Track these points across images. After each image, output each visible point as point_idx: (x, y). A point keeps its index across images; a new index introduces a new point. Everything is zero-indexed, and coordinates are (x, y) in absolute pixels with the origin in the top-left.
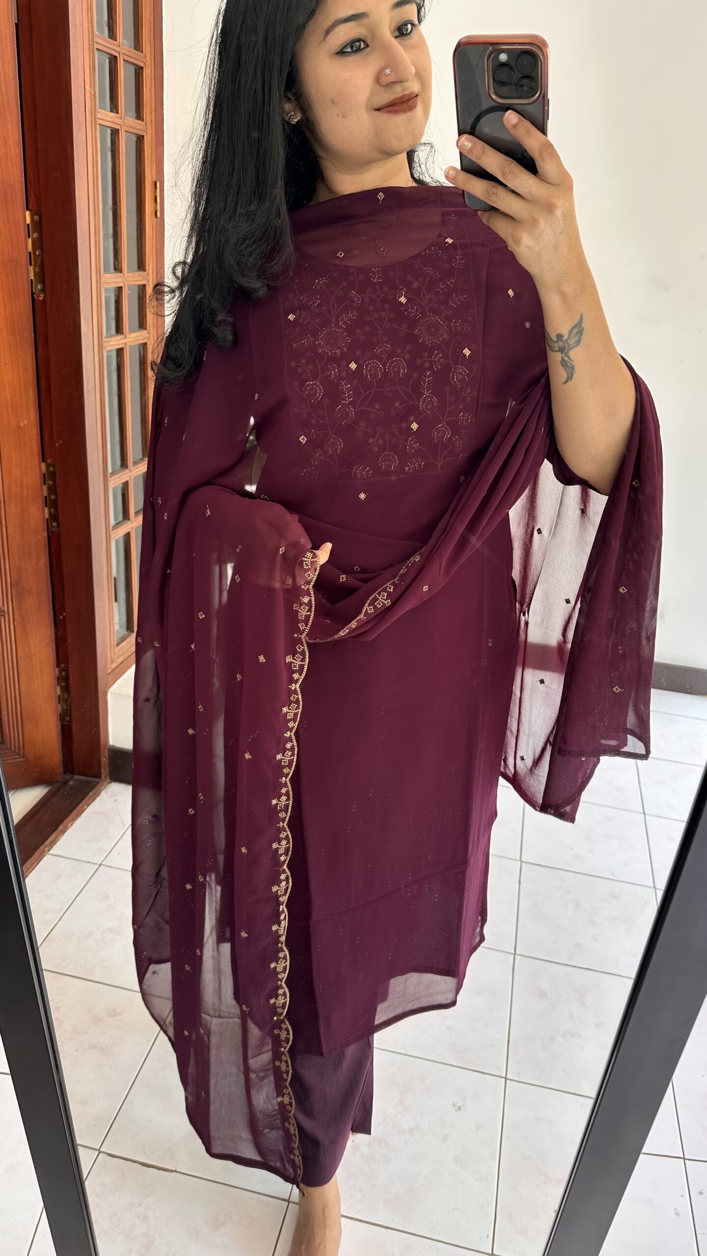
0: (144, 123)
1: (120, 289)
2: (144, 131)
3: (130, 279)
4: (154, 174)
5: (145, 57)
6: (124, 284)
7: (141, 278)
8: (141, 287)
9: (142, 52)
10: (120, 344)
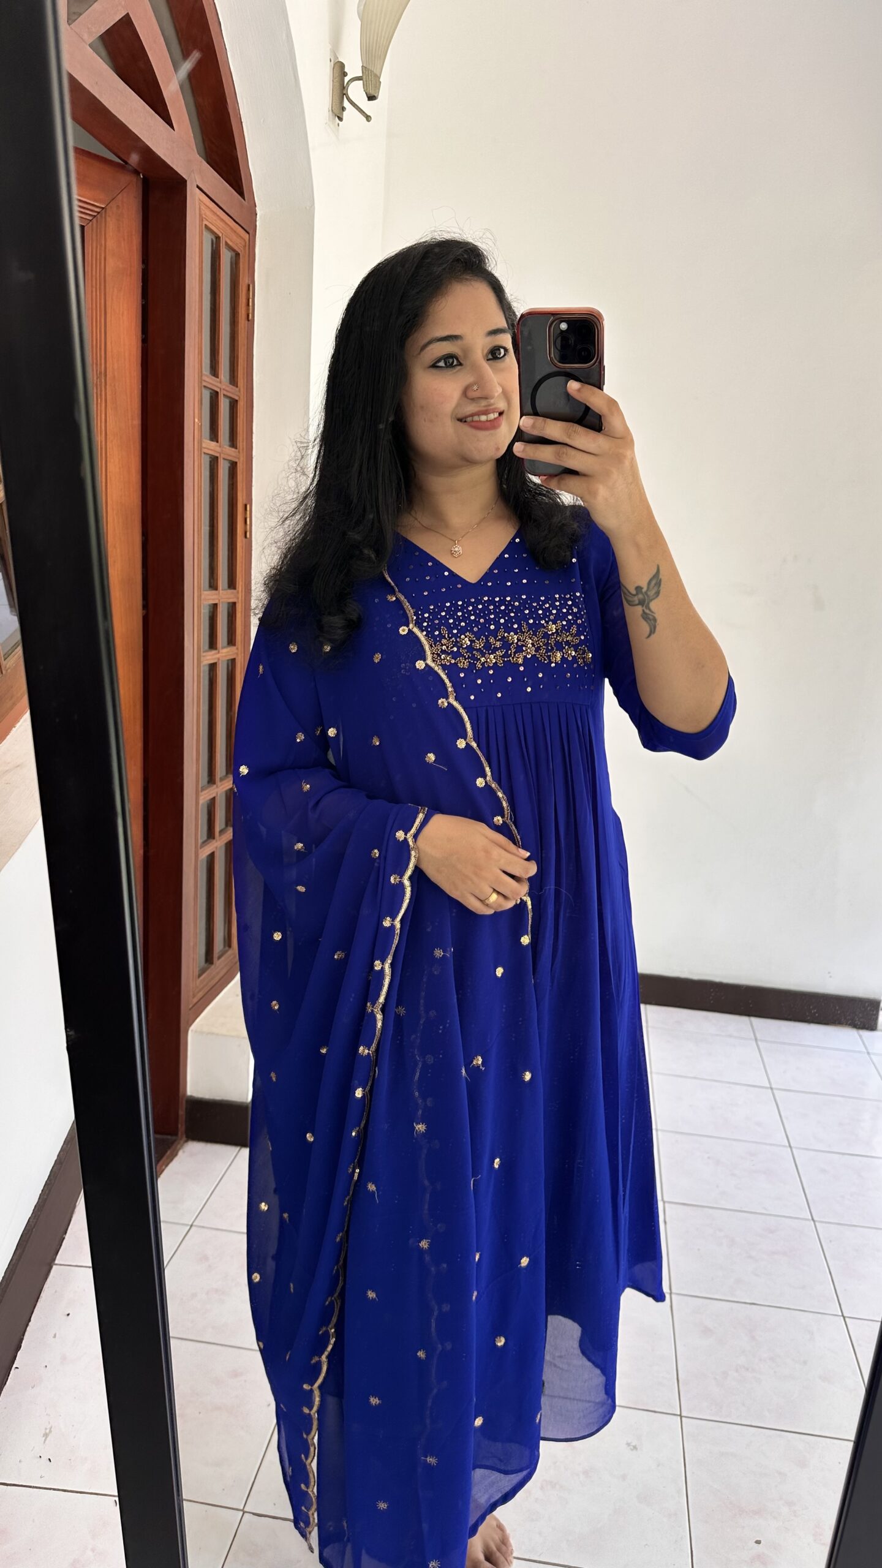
0: (237, 450)
1: (215, 607)
2: (237, 458)
3: (223, 596)
4: (244, 497)
5: (240, 391)
6: (219, 601)
7: (232, 596)
8: (231, 604)
9: (237, 387)
10: (212, 659)
